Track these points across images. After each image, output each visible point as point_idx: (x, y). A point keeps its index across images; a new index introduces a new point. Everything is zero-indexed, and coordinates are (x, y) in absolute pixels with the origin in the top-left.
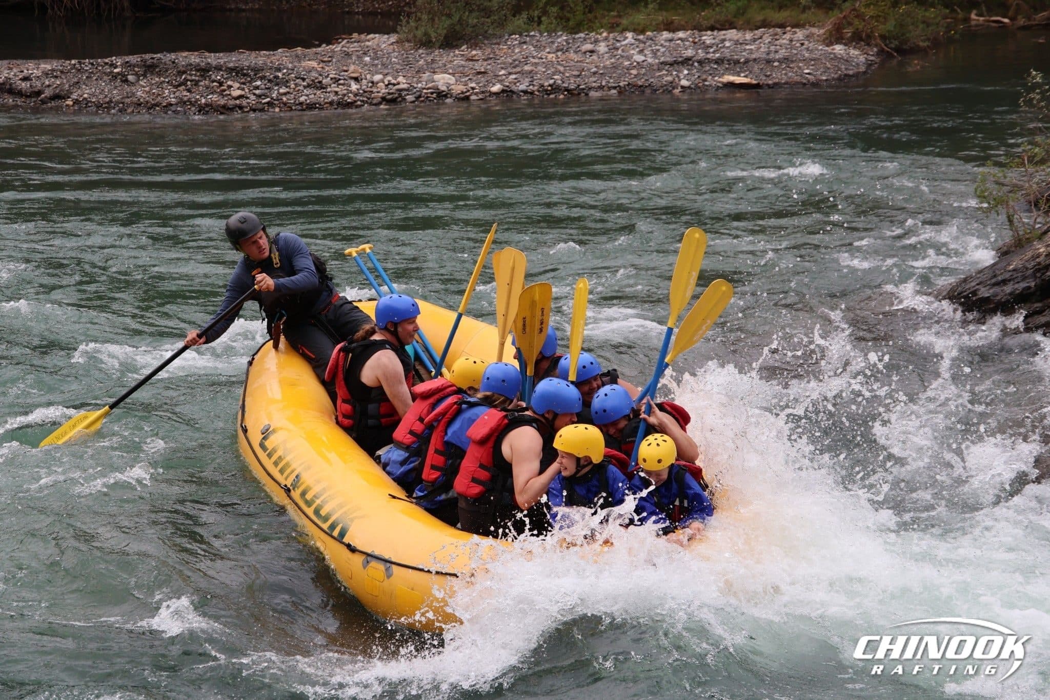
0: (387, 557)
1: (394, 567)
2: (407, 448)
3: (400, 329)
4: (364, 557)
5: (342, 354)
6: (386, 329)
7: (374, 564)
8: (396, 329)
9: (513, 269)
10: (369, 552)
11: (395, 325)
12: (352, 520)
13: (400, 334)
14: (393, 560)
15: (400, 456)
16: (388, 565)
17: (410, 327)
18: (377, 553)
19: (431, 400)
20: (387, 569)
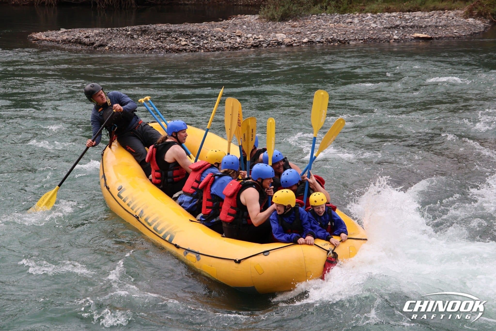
0: (196, 251)
1: (201, 256)
2: (191, 195)
3: (178, 135)
4: (184, 250)
5: (154, 149)
6: (172, 136)
7: (190, 254)
8: (177, 135)
9: (233, 107)
10: (187, 248)
11: (176, 133)
12: (175, 233)
13: (178, 138)
14: (200, 252)
15: (188, 199)
16: (198, 255)
17: (183, 134)
18: (191, 249)
19: (200, 172)
20: (197, 257)
